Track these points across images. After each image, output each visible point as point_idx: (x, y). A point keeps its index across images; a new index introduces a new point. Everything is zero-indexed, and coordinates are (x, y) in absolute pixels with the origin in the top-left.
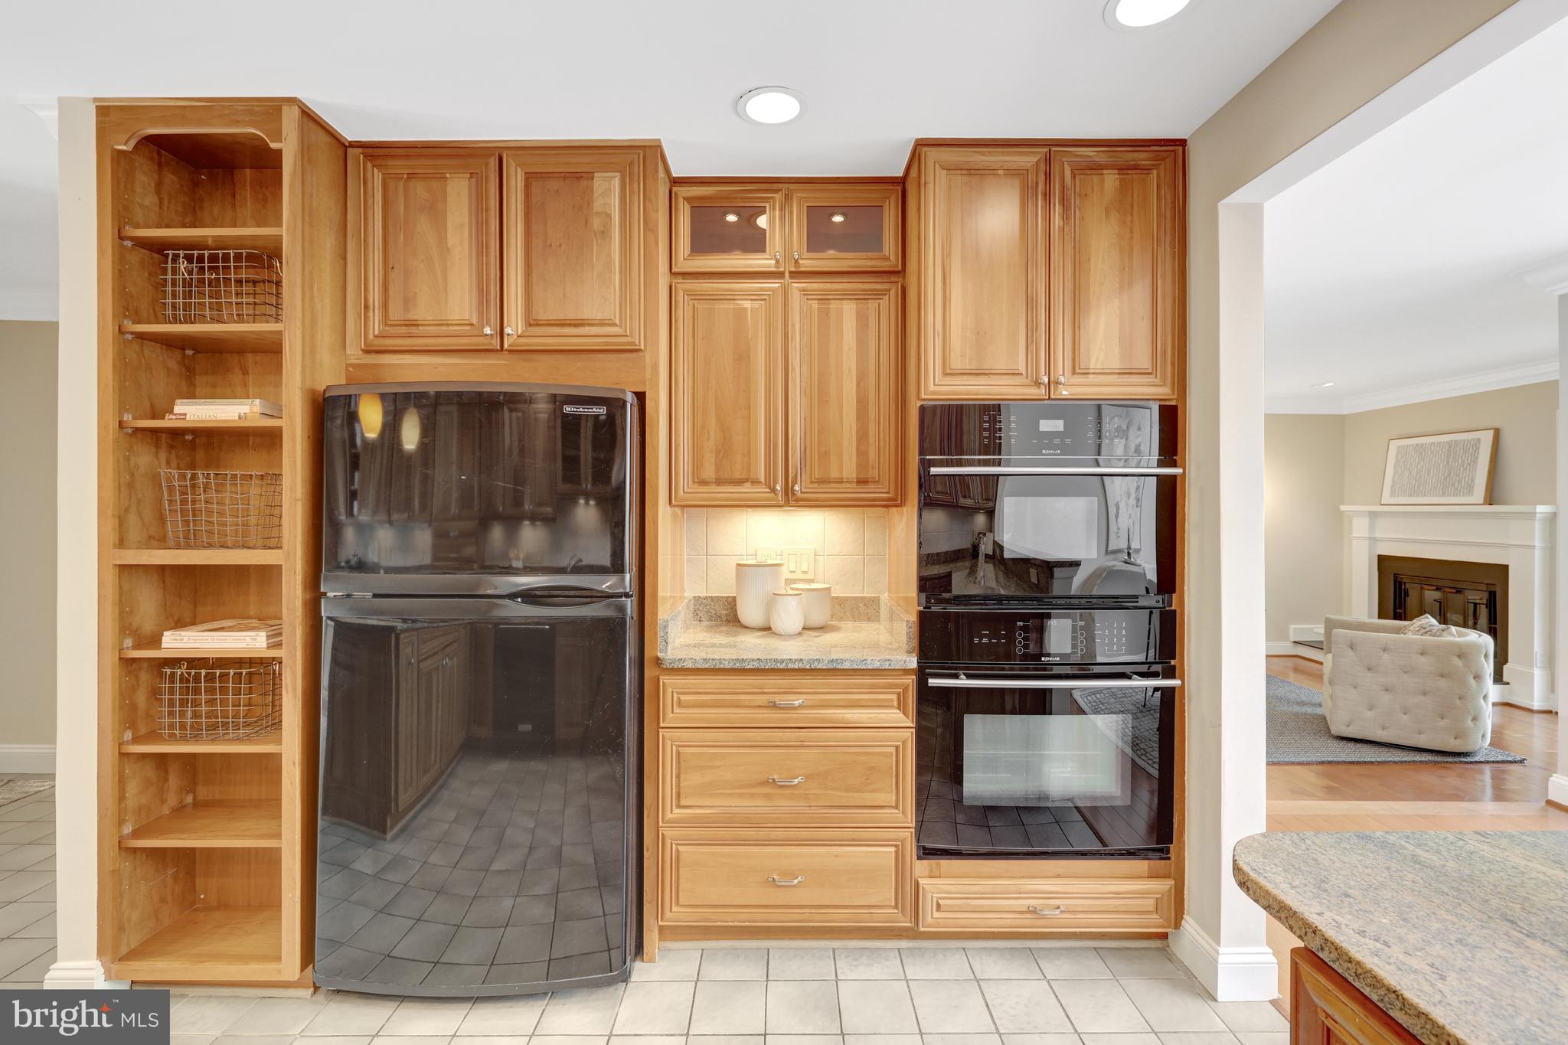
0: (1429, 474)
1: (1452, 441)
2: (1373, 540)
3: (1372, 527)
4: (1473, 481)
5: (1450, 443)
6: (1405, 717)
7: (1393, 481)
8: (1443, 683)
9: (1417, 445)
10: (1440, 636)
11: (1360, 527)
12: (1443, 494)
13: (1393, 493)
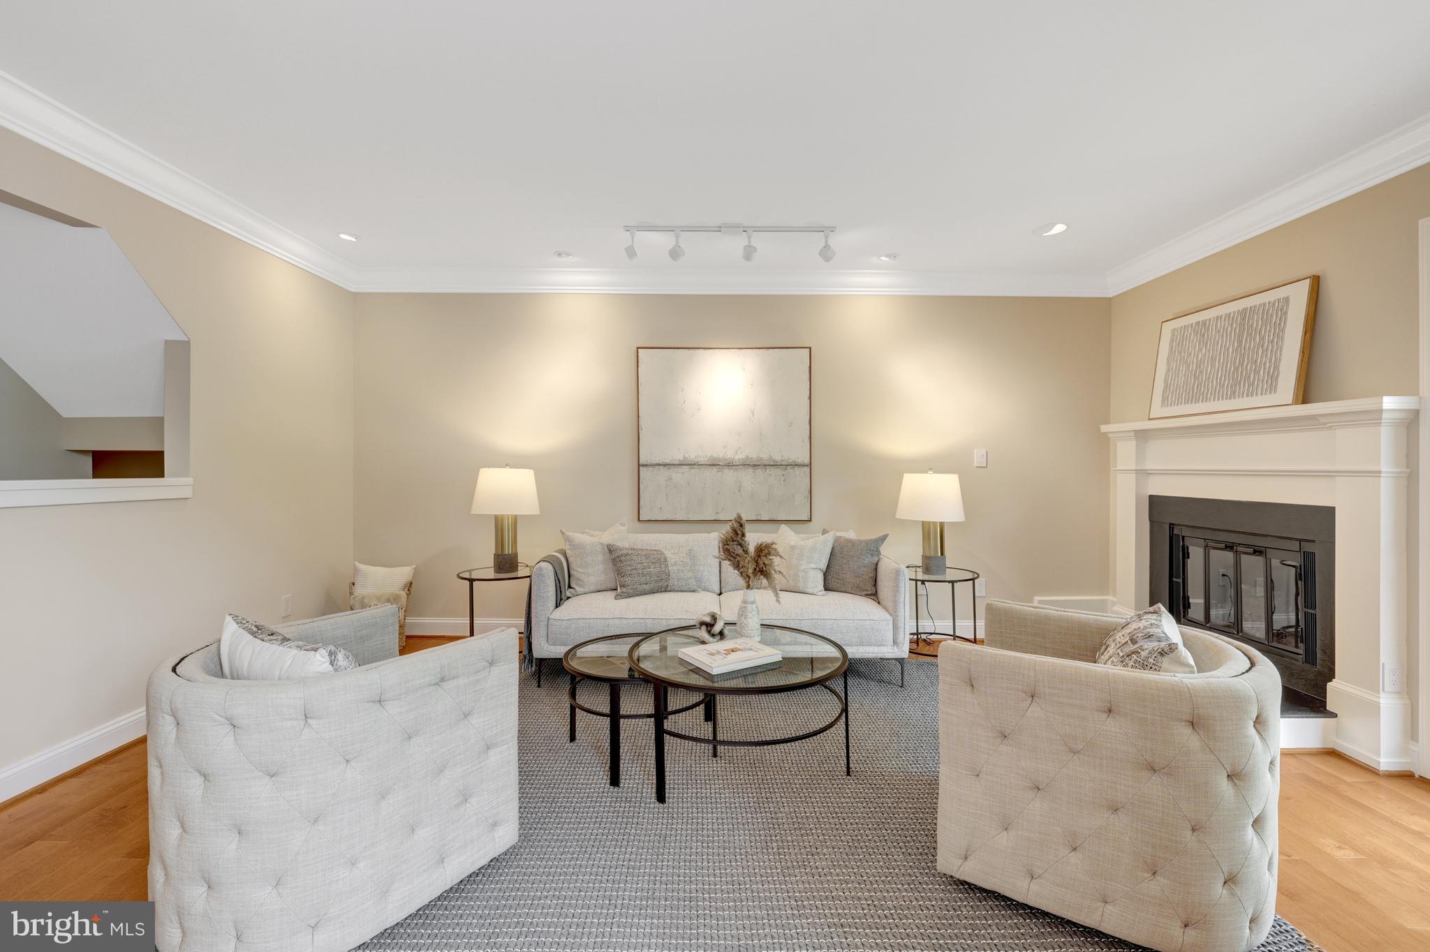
0: (1213, 366)
1: (1245, 309)
2: (1142, 474)
3: (1140, 454)
4: (1277, 367)
5: (1243, 313)
6: (1075, 858)
7: (1165, 381)
8: (1154, 787)
9: (1198, 323)
10: (1155, 668)
11: (1125, 455)
12: (1233, 395)
13: (1165, 402)
